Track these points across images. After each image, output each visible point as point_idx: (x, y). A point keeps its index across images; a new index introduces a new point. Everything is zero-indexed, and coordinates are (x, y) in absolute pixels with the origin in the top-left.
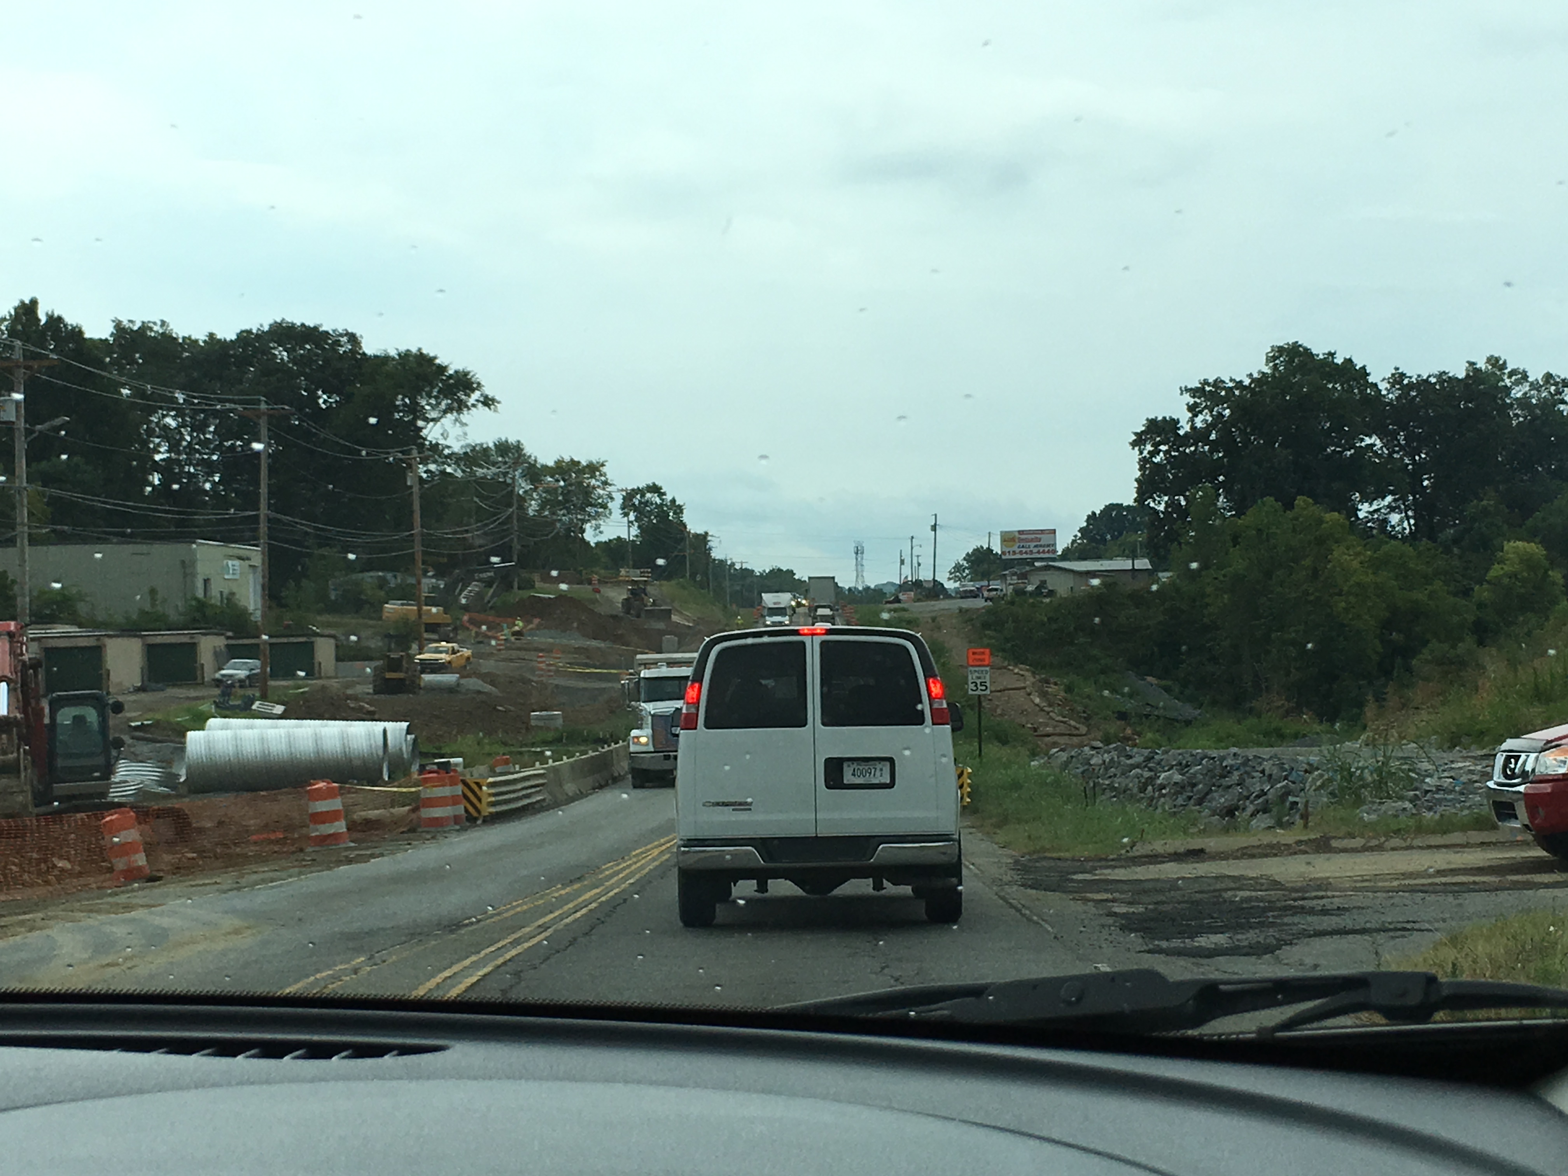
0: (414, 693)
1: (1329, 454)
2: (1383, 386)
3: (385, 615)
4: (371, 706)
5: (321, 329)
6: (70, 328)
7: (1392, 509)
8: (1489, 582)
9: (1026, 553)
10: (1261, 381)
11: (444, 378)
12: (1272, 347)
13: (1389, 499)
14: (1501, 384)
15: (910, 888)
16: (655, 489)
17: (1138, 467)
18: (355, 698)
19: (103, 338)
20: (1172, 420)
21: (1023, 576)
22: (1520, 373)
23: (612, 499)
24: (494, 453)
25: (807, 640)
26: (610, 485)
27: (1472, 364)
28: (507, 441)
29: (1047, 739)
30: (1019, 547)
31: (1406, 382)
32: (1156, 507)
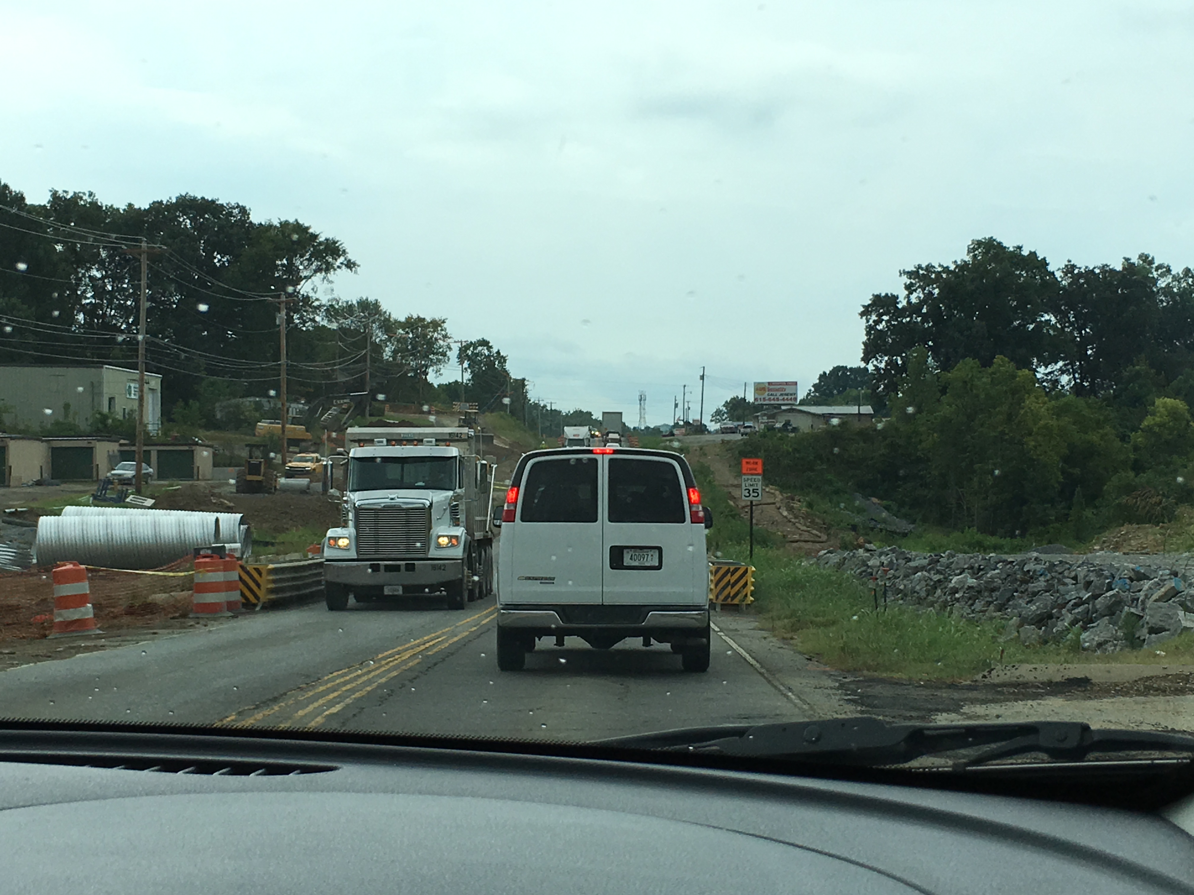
0: (269, 493)
1: (1015, 326)
2: (1058, 275)
3: (258, 431)
4: (230, 502)
5: (217, 202)
6: (14, 194)
7: (1062, 371)
8: (1142, 430)
9: (774, 399)
10: (963, 267)
11: (315, 244)
12: (973, 240)
13: (1061, 364)
14: (1150, 276)
15: (669, 645)
16: (484, 343)
17: (865, 332)
18: (219, 496)
19: (42, 204)
20: (893, 296)
21: (773, 416)
22: (1164, 267)
23: (450, 349)
24: (356, 309)
25: (599, 457)
26: (449, 338)
27: (1127, 260)
28: (367, 299)
29: (795, 544)
30: (768, 395)
31: (1076, 271)
32: (878, 365)
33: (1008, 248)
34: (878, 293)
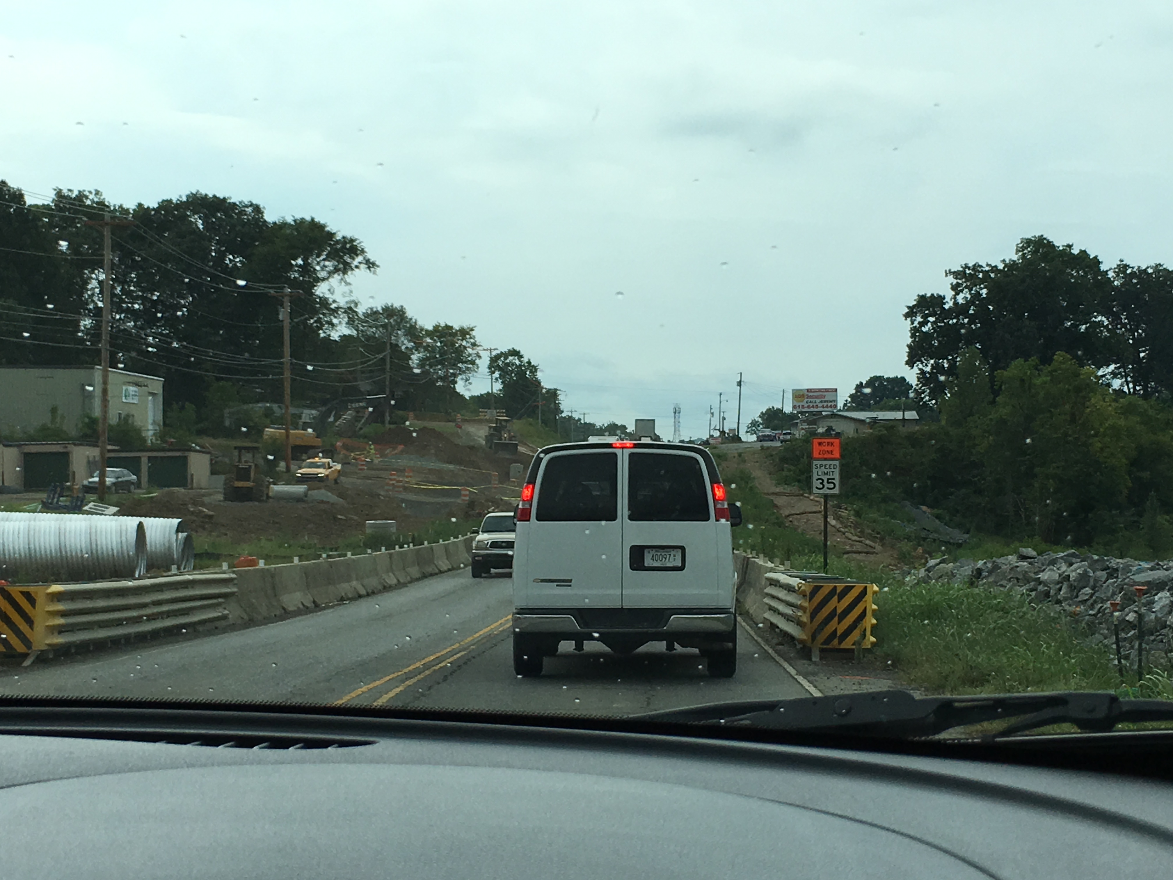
1: (1067, 327)
3: (264, 437)
5: (229, 201)
6: (11, 191)
7: (1114, 374)
9: (813, 407)
10: (1011, 266)
11: (332, 243)
13: (1112, 367)
17: (910, 334)
18: (199, 503)
19: (45, 204)
23: (480, 357)
24: (381, 316)
25: (619, 452)
26: (478, 346)
28: (392, 306)
29: (846, 556)
30: (807, 402)
31: (1129, 271)
32: (924, 368)
33: (1059, 247)
34: (923, 294)
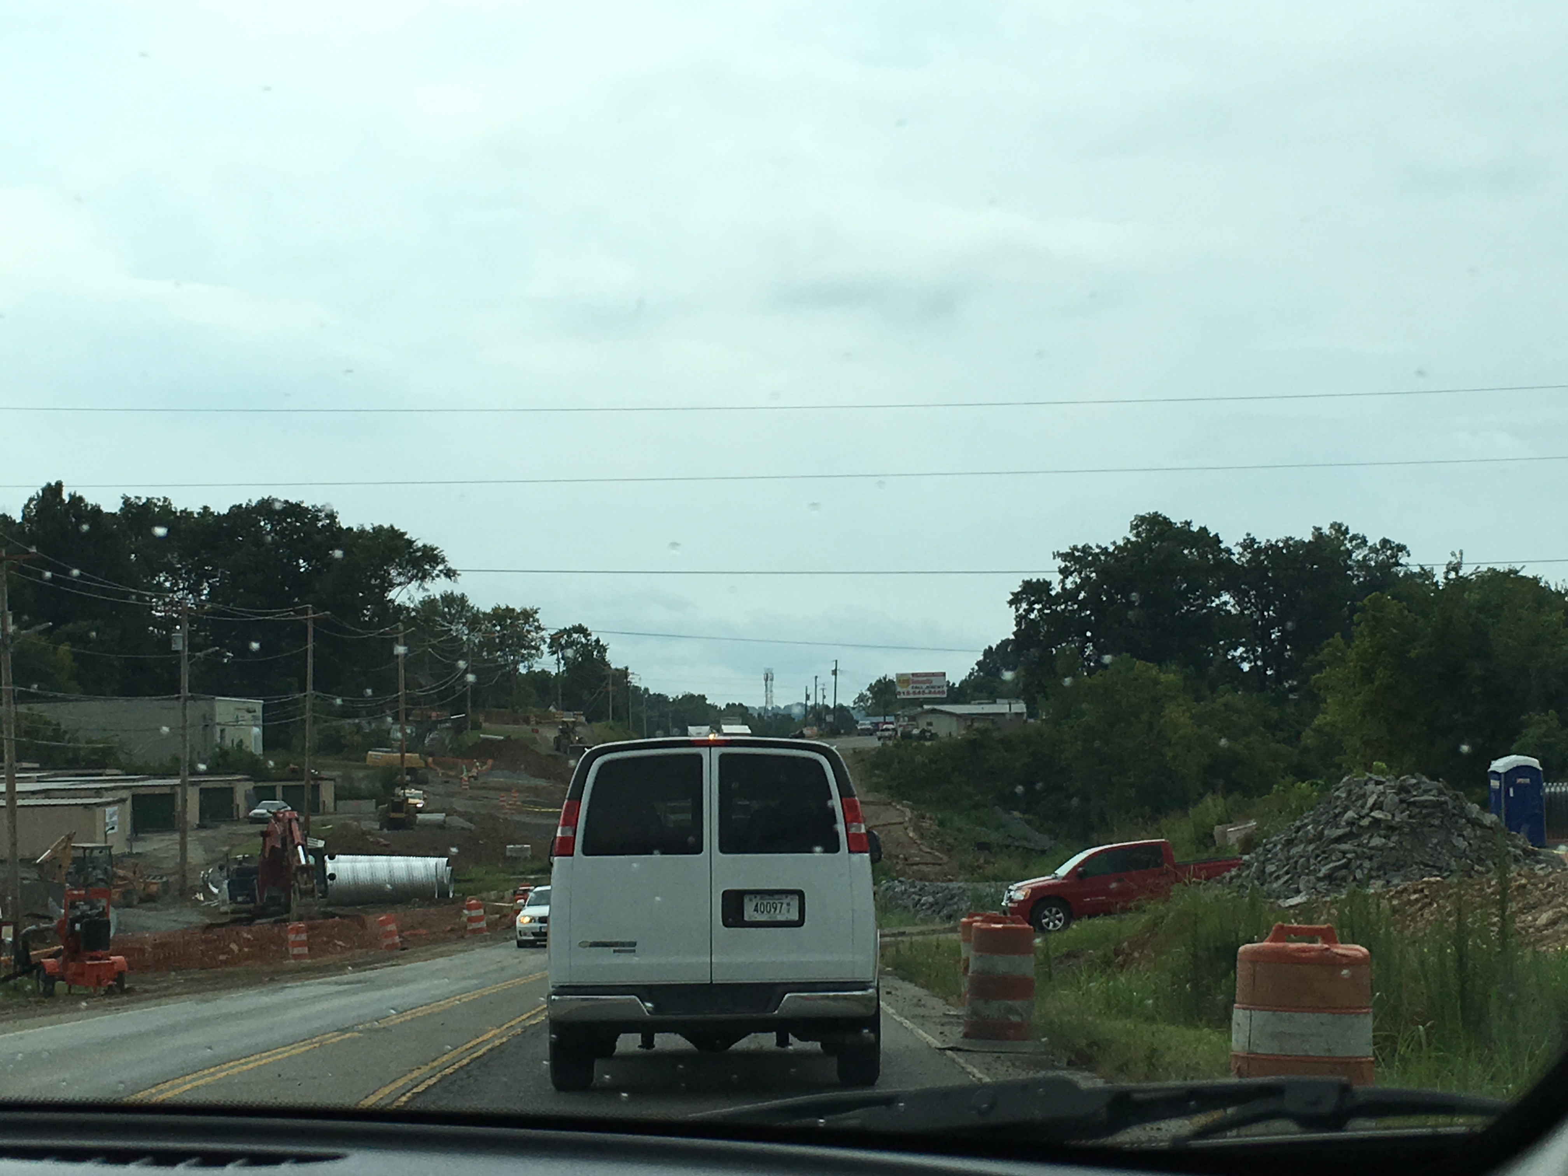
0: (412, 829)
1: (1184, 613)
3: (371, 761)
5: (302, 505)
6: (89, 506)
8: (1313, 730)
9: (919, 693)
12: (1136, 516)
14: (1342, 548)
15: (819, 1044)
16: (581, 630)
17: (1014, 622)
18: (370, 834)
19: (115, 511)
20: (1045, 581)
21: (913, 718)
22: (1359, 538)
23: (543, 640)
25: (705, 752)
26: (543, 629)
27: (1318, 529)
28: (452, 593)
30: (912, 688)
31: (1256, 546)
33: (1176, 524)
34: (1029, 579)
